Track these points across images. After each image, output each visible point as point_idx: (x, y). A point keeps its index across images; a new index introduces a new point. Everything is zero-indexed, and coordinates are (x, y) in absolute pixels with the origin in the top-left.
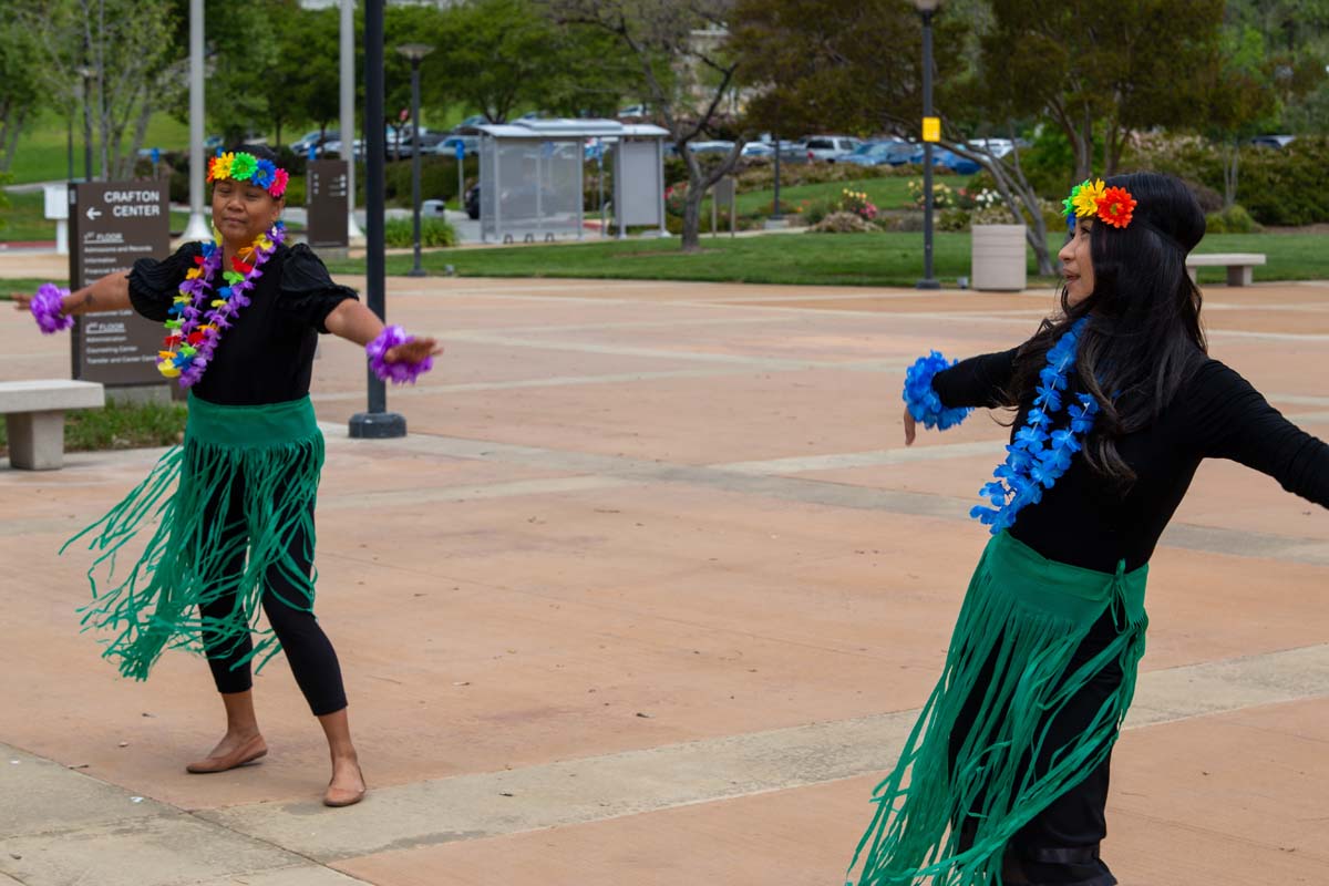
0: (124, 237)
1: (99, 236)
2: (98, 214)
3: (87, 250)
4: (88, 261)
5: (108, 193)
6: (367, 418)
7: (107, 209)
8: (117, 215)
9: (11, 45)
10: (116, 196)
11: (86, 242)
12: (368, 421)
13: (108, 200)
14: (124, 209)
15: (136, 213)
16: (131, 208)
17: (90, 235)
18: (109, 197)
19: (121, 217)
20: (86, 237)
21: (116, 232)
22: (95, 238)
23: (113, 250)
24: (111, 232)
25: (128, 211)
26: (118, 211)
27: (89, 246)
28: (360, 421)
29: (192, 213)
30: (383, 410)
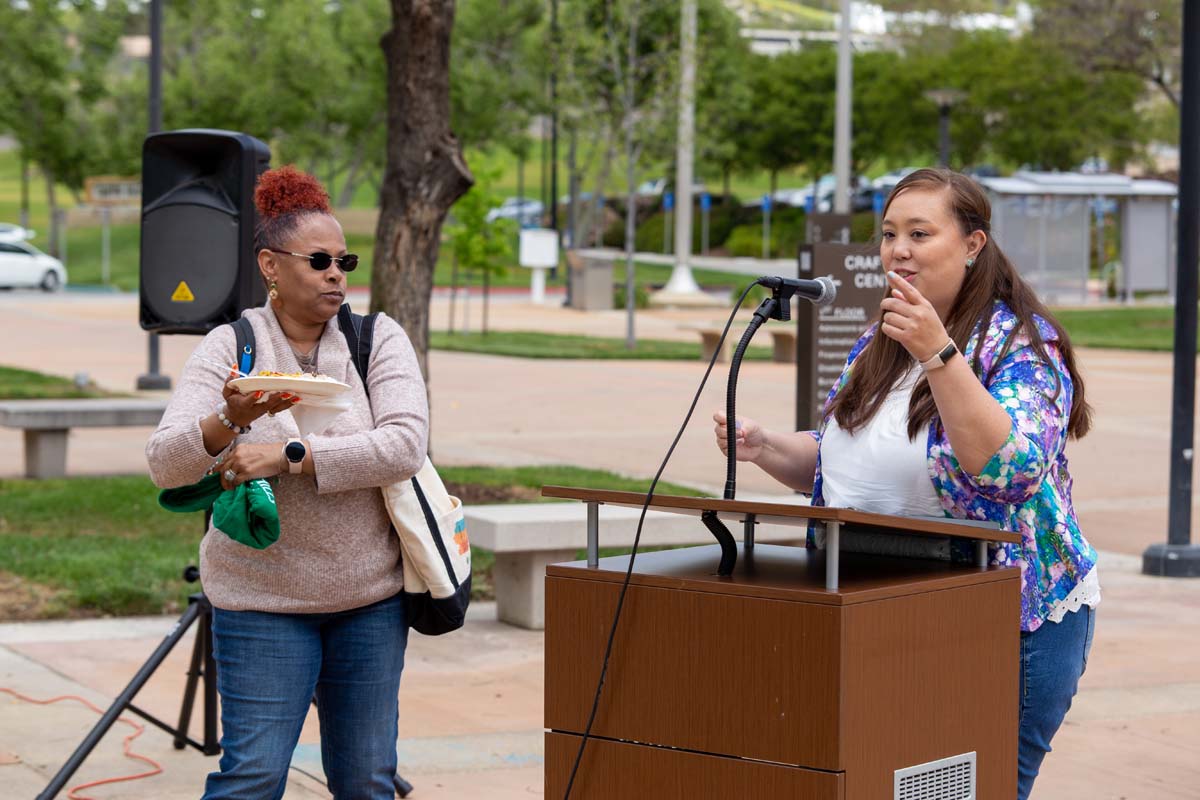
0: (866, 313)
1: (837, 311)
2: (838, 283)
3: (823, 328)
4: (823, 342)
5: (849, 258)
6: (1169, 552)
7: (847, 277)
8: (859, 285)
9: (469, 80)
10: (860, 262)
11: (822, 318)
12: (1173, 556)
13: (849, 267)
14: (868, 278)
15: (881, 284)
16: (876, 278)
17: (827, 309)
18: (851, 263)
19: (865, 289)
20: (821, 312)
21: (858, 306)
22: (832, 314)
23: (853, 329)
24: (851, 307)
25: (872, 281)
26: (861, 280)
27: (826, 323)
28: (1163, 554)
29: (678, 263)
30: (1187, 540)
